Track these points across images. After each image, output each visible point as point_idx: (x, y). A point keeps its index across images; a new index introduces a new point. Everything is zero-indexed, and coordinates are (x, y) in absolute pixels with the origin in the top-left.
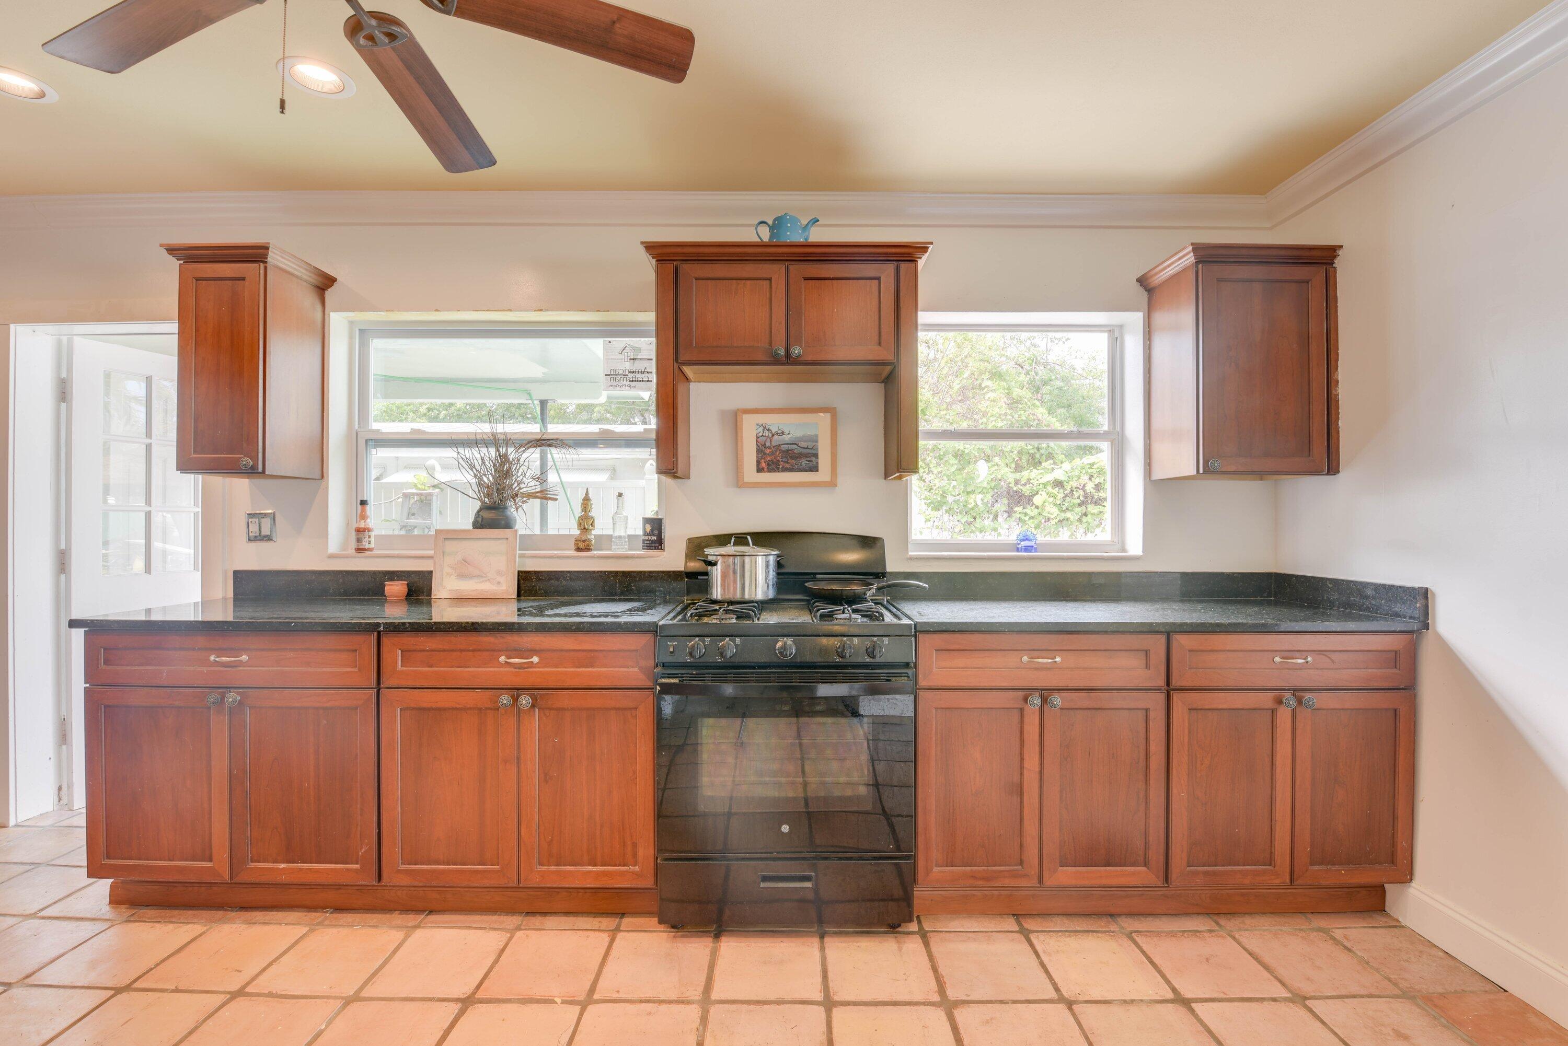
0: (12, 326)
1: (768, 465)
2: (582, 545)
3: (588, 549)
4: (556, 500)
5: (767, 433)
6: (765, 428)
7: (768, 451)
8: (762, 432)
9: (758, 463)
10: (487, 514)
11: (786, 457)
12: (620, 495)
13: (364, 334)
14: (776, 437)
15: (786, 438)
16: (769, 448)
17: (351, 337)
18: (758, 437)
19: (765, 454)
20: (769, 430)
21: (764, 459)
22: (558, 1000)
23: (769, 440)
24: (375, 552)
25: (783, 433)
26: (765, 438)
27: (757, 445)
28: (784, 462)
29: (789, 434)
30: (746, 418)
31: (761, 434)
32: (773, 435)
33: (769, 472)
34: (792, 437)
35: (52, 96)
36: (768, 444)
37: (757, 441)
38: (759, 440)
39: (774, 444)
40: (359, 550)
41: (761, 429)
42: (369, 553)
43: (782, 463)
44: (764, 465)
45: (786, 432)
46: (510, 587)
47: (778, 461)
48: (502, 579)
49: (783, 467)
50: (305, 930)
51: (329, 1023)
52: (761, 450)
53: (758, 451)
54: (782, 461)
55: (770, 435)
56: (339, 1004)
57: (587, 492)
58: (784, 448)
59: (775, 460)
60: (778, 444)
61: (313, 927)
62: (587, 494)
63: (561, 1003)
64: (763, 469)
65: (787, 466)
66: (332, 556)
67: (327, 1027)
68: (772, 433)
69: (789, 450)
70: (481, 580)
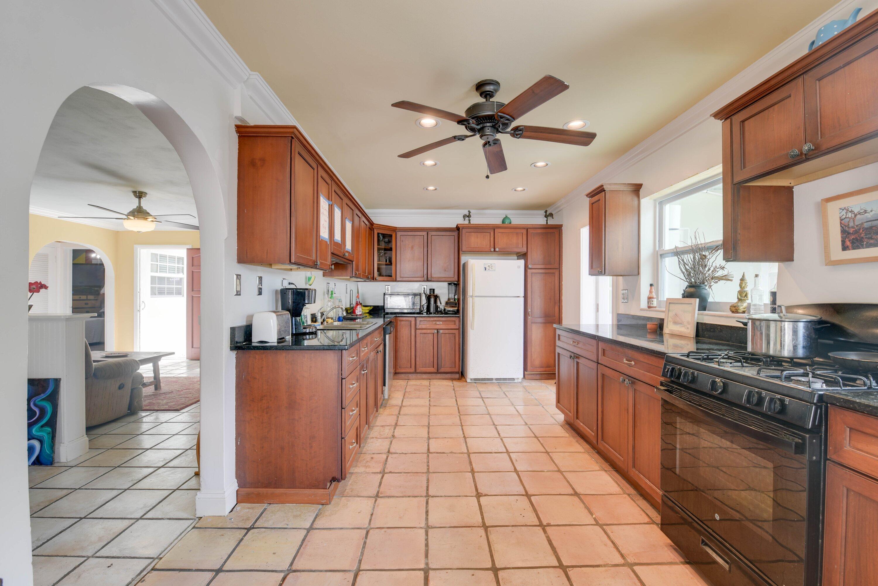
0: (581, 229)
1: (853, 243)
2: (733, 309)
3: (737, 312)
4: (731, 280)
5: (850, 215)
6: (848, 210)
7: (851, 231)
8: (845, 215)
9: (843, 242)
10: (692, 290)
11: (870, 234)
12: (757, 276)
13: (661, 203)
14: (858, 217)
15: (869, 216)
16: (853, 227)
17: (655, 207)
18: (841, 220)
19: (849, 233)
20: (851, 212)
21: (849, 238)
22: (594, 516)
23: (852, 220)
24: (657, 309)
25: (865, 212)
26: (848, 219)
27: (841, 226)
28: (869, 238)
29: (871, 211)
30: (830, 205)
31: (844, 217)
32: (856, 216)
33: (853, 249)
34: (874, 214)
35: (549, 164)
36: (851, 224)
37: (841, 223)
38: (843, 222)
39: (856, 223)
40: (649, 307)
41: (844, 212)
42: (655, 309)
43: (866, 240)
44: (848, 243)
45: (869, 210)
46: (691, 331)
47: (862, 238)
48: (689, 326)
49: (867, 243)
50: (583, 451)
51: (548, 471)
52: (845, 232)
53: (843, 231)
54: (866, 238)
55: (853, 215)
56: (556, 469)
57: (744, 275)
58: (866, 225)
59: (858, 238)
60: (860, 222)
61: (586, 452)
62: (743, 276)
63: (593, 518)
64: (848, 247)
65: (872, 241)
66: (642, 310)
67: (546, 472)
68: (854, 213)
69: (872, 227)
70: (682, 325)
